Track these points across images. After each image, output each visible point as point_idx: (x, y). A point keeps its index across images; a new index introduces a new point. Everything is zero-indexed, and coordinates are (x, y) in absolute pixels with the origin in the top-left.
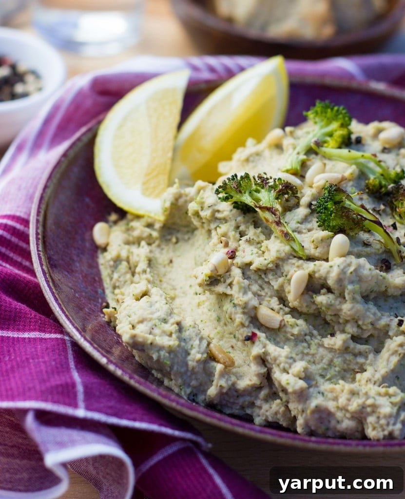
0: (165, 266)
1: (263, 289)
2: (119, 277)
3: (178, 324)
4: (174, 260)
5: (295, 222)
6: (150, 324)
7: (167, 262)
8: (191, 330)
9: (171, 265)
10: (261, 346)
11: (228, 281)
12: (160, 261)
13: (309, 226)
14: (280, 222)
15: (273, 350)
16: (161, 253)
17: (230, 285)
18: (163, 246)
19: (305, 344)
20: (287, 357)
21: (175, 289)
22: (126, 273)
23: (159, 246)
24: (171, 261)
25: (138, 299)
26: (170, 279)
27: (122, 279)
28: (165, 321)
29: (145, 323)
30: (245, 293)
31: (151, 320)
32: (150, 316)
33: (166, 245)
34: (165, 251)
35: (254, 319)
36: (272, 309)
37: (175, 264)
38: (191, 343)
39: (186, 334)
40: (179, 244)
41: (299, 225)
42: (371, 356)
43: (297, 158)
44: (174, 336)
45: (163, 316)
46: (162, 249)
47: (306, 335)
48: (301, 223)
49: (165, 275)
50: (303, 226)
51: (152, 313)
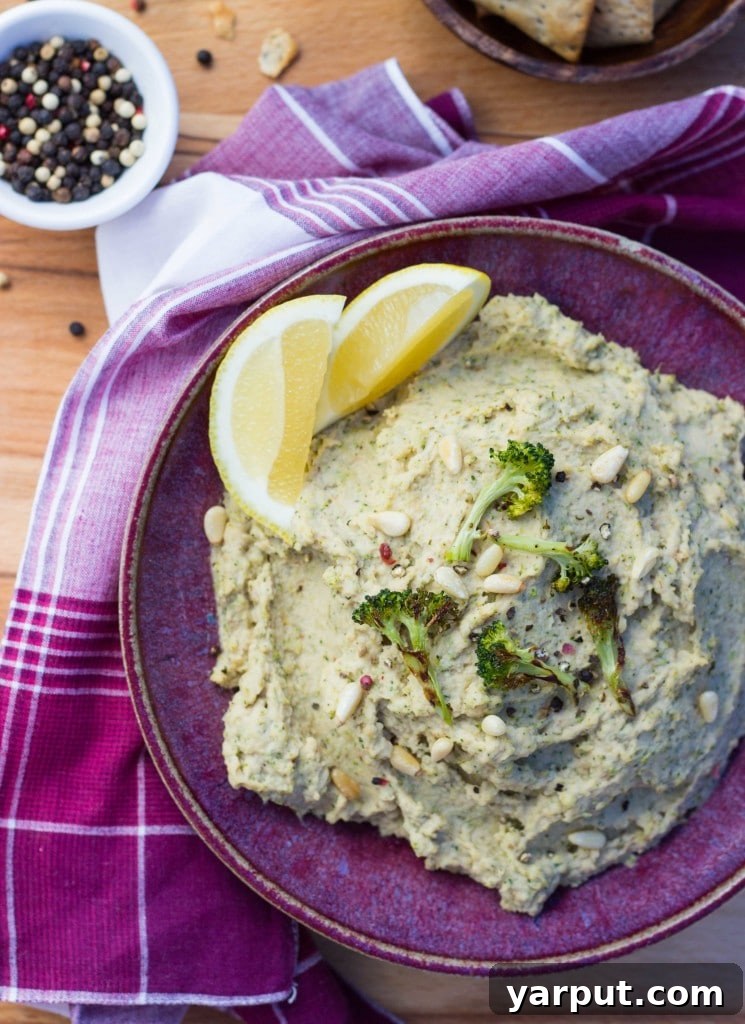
0: (292, 595)
1: (401, 722)
2: (233, 616)
3: (296, 761)
4: (304, 585)
5: (449, 658)
6: (261, 760)
7: (295, 589)
8: (311, 763)
9: (300, 594)
10: (391, 792)
11: (359, 722)
12: (287, 586)
13: (467, 660)
14: (426, 673)
15: (405, 802)
16: (289, 574)
17: (361, 726)
18: (293, 565)
19: (444, 789)
20: (419, 817)
21: (301, 637)
22: (242, 611)
23: (287, 564)
24: (300, 589)
25: (250, 706)
26: (298, 616)
27: (236, 619)
28: (279, 755)
29: (256, 756)
30: (377, 741)
31: (263, 754)
32: (262, 751)
33: (296, 563)
34: (293, 571)
35: (386, 763)
36: (409, 750)
37: (304, 592)
38: (309, 778)
39: (304, 769)
40: (313, 563)
41: (453, 663)
42: (520, 809)
43: (469, 535)
44: (289, 779)
45: (278, 750)
46: (291, 568)
47: (446, 782)
48: (454, 659)
49: (291, 609)
50: (458, 663)
51: (265, 745)
